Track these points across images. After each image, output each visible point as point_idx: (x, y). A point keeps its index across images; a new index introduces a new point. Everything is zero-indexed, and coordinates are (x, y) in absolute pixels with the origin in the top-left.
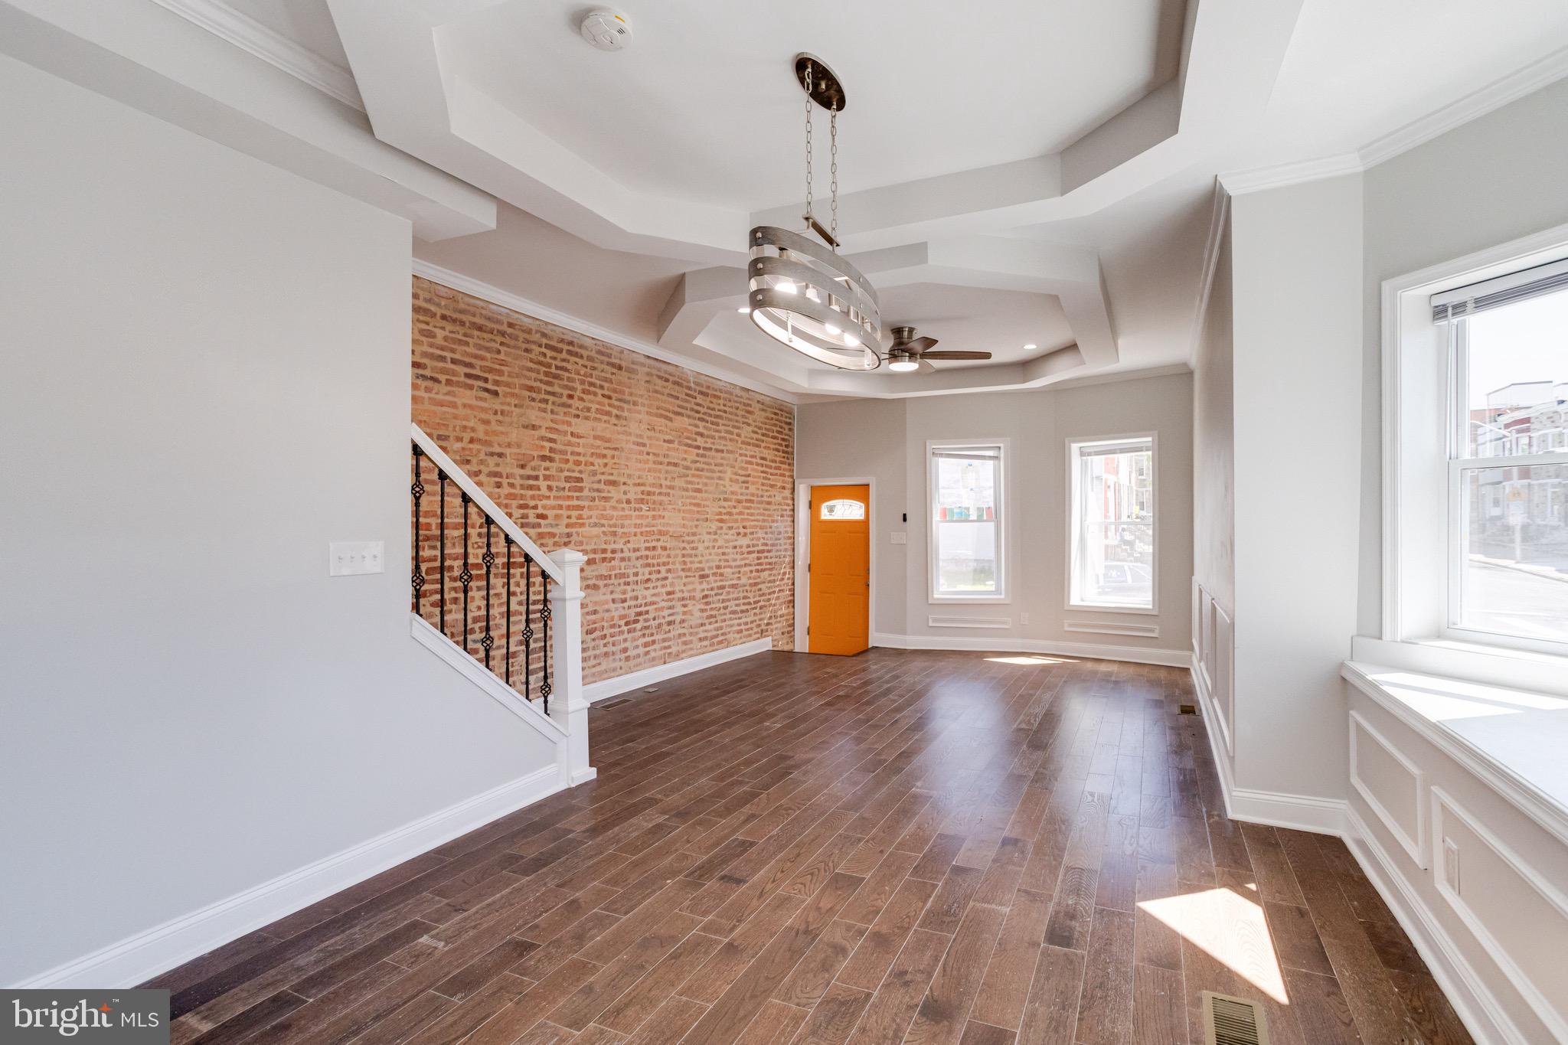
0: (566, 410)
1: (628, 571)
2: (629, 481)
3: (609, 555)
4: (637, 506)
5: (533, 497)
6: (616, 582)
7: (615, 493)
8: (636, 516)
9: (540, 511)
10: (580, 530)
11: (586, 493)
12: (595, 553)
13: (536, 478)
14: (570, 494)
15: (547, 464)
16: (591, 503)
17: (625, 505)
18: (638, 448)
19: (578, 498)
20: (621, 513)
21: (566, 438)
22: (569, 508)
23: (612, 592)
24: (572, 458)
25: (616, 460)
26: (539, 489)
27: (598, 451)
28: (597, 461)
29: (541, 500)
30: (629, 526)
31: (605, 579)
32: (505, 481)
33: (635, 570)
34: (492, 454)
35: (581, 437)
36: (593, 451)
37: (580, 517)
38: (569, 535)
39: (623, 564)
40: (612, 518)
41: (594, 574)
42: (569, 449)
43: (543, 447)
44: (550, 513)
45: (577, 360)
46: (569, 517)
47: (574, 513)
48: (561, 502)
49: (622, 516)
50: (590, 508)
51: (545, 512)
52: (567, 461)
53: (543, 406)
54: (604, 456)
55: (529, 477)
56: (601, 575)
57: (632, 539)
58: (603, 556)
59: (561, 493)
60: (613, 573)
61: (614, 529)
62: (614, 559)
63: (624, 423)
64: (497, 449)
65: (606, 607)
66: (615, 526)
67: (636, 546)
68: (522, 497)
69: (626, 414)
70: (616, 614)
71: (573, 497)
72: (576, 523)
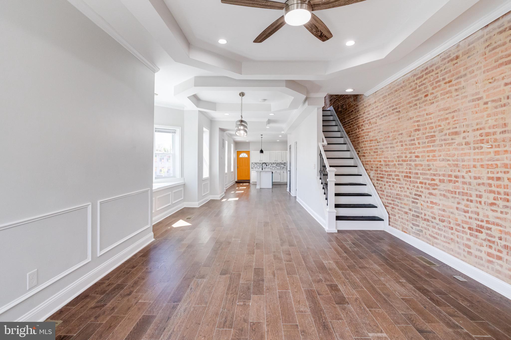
0: (425, 103)
1: (471, 192)
2: (470, 129)
3: (454, 179)
4: (476, 145)
5: (413, 149)
6: (460, 197)
7: (459, 139)
8: (475, 153)
9: (416, 154)
10: (434, 163)
11: (437, 142)
12: (444, 176)
13: (414, 140)
14: (428, 144)
15: (418, 132)
16: (441, 148)
17: (464, 146)
18: (474, 103)
19: (433, 146)
20: (462, 152)
21: (424, 117)
22: (428, 151)
23: (459, 203)
24: (428, 126)
25: (455, 119)
26: (416, 145)
27: (442, 117)
28: (443, 123)
29: (416, 149)
30: (469, 160)
31: (452, 194)
32: (404, 144)
33: (478, 193)
34: (399, 134)
35: (431, 114)
36: (439, 118)
37: (434, 156)
38: (429, 165)
39: (465, 186)
40: (454, 155)
41: (445, 188)
42: (426, 122)
43: (415, 126)
44: (420, 155)
45: (431, 74)
46: (429, 156)
47: (431, 154)
48: (424, 149)
49: (462, 154)
50: (440, 151)
51: (418, 155)
52: (426, 128)
53: (416, 107)
54: (447, 119)
55: (411, 140)
56: (449, 190)
57: (473, 170)
58: (450, 178)
59: (424, 145)
60: (458, 191)
61: (456, 163)
62: (457, 182)
63: (464, 90)
64: (401, 132)
65: (451, 210)
66: (457, 160)
67: (477, 175)
68: (410, 149)
69: (463, 84)
70: (460, 218)
71: (430, 146)
72: (432, 159)
